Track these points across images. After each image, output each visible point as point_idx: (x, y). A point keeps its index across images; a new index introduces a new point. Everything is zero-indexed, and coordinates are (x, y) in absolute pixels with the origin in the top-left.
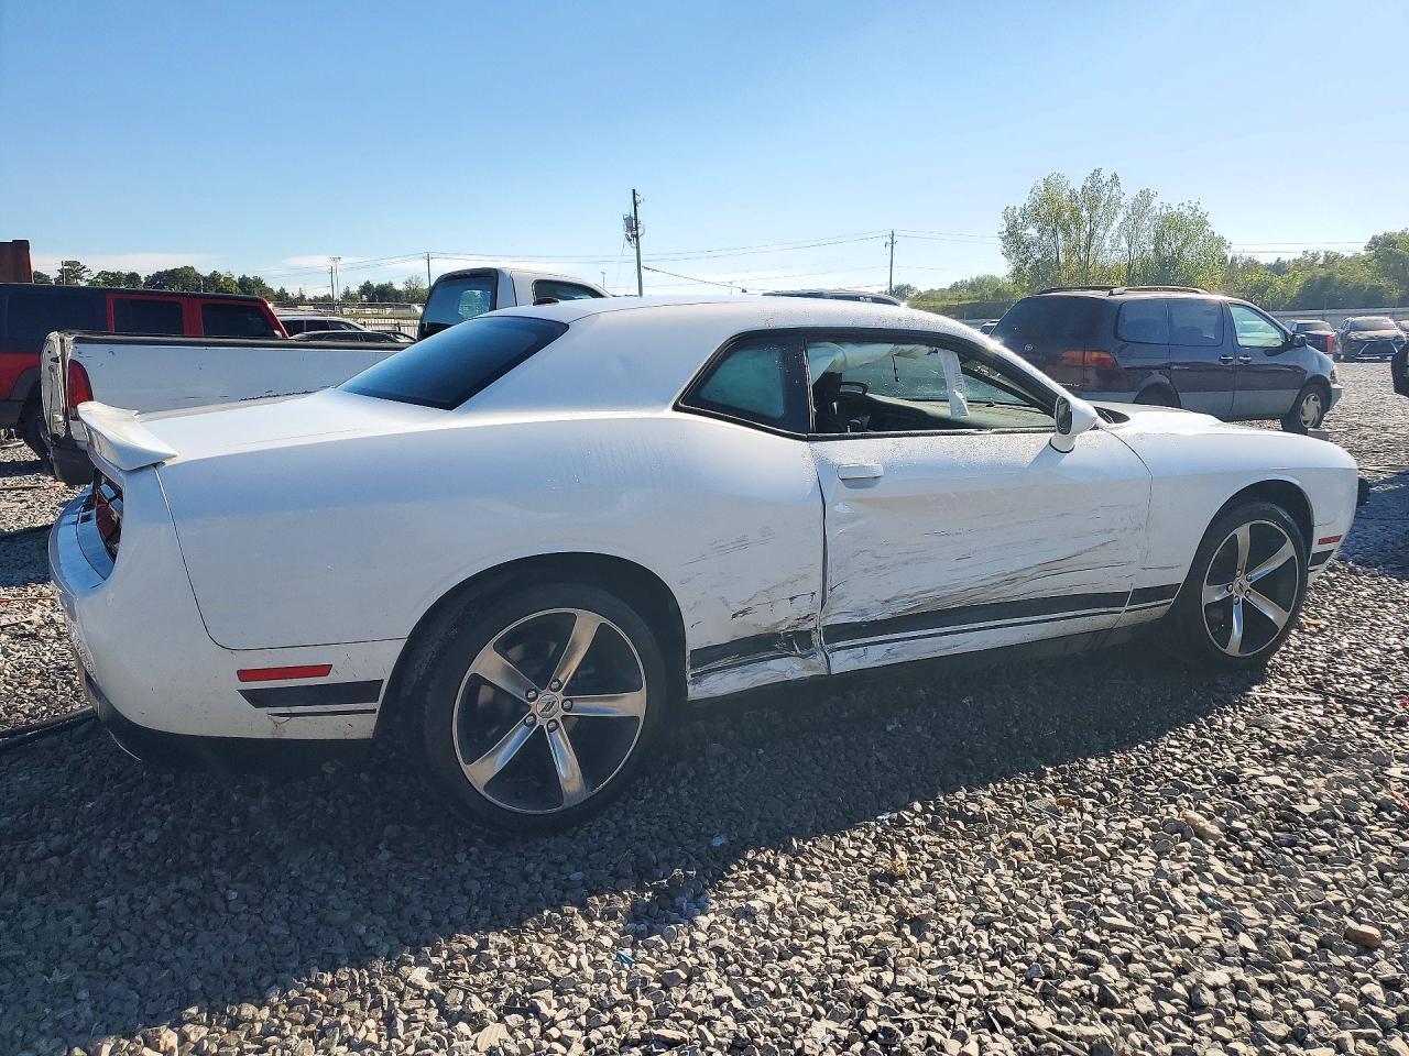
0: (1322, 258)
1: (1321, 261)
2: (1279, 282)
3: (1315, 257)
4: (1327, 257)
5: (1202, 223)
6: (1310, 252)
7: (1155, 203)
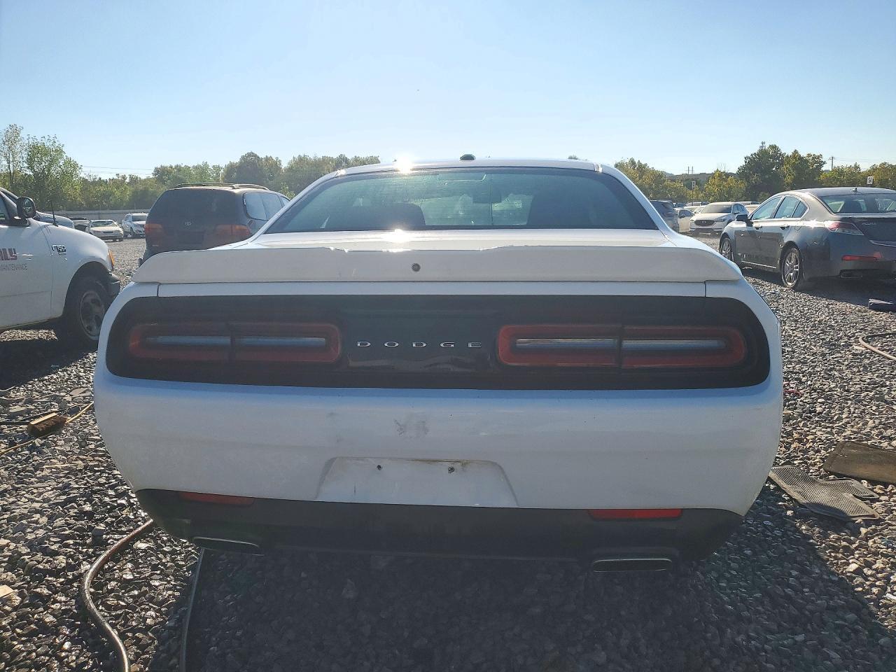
0: (128, 179)
1: (127, 180)
2: (118, 193)
3: (124, 177)
4: (131, 177)
5: (60, 152)
6: (120, 175)
7: (23, 134)
